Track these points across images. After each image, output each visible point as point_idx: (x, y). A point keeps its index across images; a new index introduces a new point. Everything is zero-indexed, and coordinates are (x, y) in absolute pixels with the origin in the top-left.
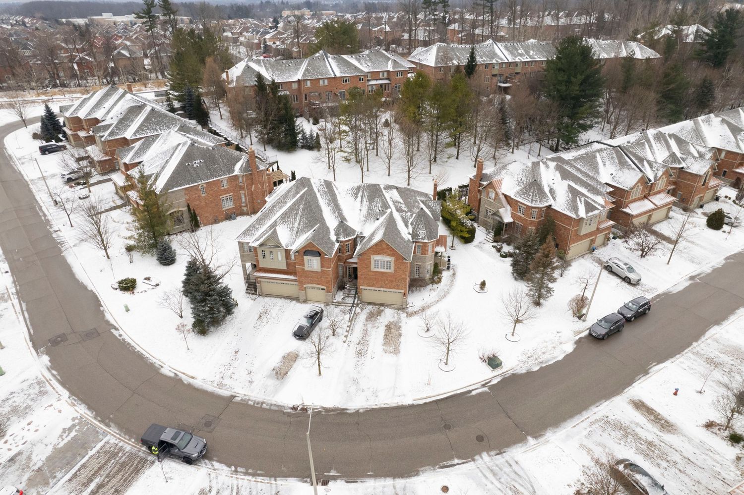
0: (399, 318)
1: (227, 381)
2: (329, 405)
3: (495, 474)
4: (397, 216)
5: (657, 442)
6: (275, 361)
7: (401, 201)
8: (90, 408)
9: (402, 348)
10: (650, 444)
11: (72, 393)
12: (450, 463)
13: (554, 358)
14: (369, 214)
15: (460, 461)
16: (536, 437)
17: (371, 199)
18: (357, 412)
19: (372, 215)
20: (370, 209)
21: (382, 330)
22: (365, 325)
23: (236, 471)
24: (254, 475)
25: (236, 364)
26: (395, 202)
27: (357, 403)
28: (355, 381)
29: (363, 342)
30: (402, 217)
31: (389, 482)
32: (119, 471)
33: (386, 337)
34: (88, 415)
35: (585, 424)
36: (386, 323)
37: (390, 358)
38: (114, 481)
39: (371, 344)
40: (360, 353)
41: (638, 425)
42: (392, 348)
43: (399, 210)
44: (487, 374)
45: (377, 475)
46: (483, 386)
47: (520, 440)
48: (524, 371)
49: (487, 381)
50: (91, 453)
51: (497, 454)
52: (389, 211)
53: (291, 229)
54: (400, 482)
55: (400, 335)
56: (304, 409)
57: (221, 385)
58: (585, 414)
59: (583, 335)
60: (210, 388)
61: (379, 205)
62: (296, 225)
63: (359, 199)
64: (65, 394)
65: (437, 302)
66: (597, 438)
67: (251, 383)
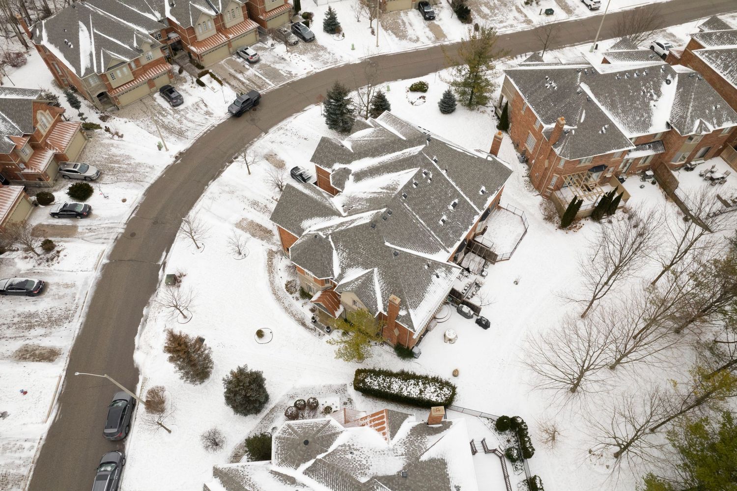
0: (272, 243)
1: (281, 131)
2: (223, 174)
3: (109, 228)
5: (26, 333)
6: (283, 156)
9: (240, 232)
11: (317, 73)
12: (135, 212)
13: (140, 335)
14: (356, 199)
15: (131, 217)
16: (104, 265)
17: (371, 200)
18: (207, 185)
19: (351, 201)
20: (361, 199)
21: (270, 227)
23: (213, 126)
24: (205, 133)
26: (354, 221)
27: (213, 188)
28: (232, 192)
29: (265, 209)
30: (331, 226)
31: (152, 181)
33: (261, 226)
36: (275, 232)
37: (236, 218)
39: (259, 214)
40: (255, 204)
42: (245, 224)
43: (341, 224)
44: (170, 271)
45: (160, 180)
46: (164, 264)
47: (111, 257)
48: (150, 300)
49: (165, 268)
50: (267, 80)
51: (117, 237)
52: (345, 215)
54: (147, 186)
55: (254, 236)
56: (231, 162)
58: (85, 309)
60: (281, 125)
61: (359, 207)
65: (272, 283)
66: (68, 299)
67: (272, 142)
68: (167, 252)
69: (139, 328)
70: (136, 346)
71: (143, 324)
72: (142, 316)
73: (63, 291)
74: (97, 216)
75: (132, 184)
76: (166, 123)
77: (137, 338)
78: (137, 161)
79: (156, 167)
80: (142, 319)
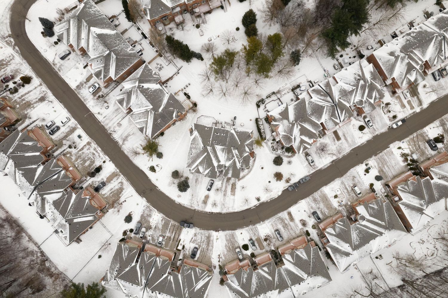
0: (236, 181)
1: (193, 205)
2: (218, 212)
3: (252, 230)
4: (237, 160)
5: (288, 224)
6: (203, 198)
7: (238, 154)
8: (163, 214)
9: (236, 193)
10: (286, 224)
11: (158, 210)
12: (243, 227)
14: (227, 158)
15: (245, 227)
16: (263, 221)
17: (228, 153)
18: (224, 213)
19: (228, 159)
20: (228, 157)
21: (230, 186)
22: (226, 184)
23: (200, 229)
24: (204, 230)
25: (193, 199)
26: (236, 155)
27: (224, 211)
28: (224, 204)
29: (225, 191)
30: (238, 160)
31: (231, 231)
32: (177, 230)
33: (232, 188)
34: (164, 216)
35: (274, 219)
36: (232, 183)
37: (232, 197)
38: (178, 232)
39: (228, 191)
40: (225, 195)
41: (286, 219)
42: (233, 193)
43: (237, 157)
44: (256, 203)
45: (228, 230)
46: (254, 206)
47: (259, 222)
48: (265, 202)
49: (256, 205)
50: (170, 226)
52: (234, 158)
53: (203, 168)
54: (233, 231)
55: (235, 188)
56: (212, 213)
57: (191, 206)
58: (276, 216)
59: (286, 188)
60: (189, 207)
61: (231, 155)
62: (205, 166)
63: (224, 153)
64: (156, 210)
65: (247, 174)
66: (276, 222)
67: (198, 205)
69: (274, 199)
70: (278, 196)
71: (272, 199)
72: (270, 200)
73: (275, 225)
74: (250, 237)
75: (235, 236)
76: (206, 245)
77: (276, 197)
78: (226, 242)
79: (225, 234)
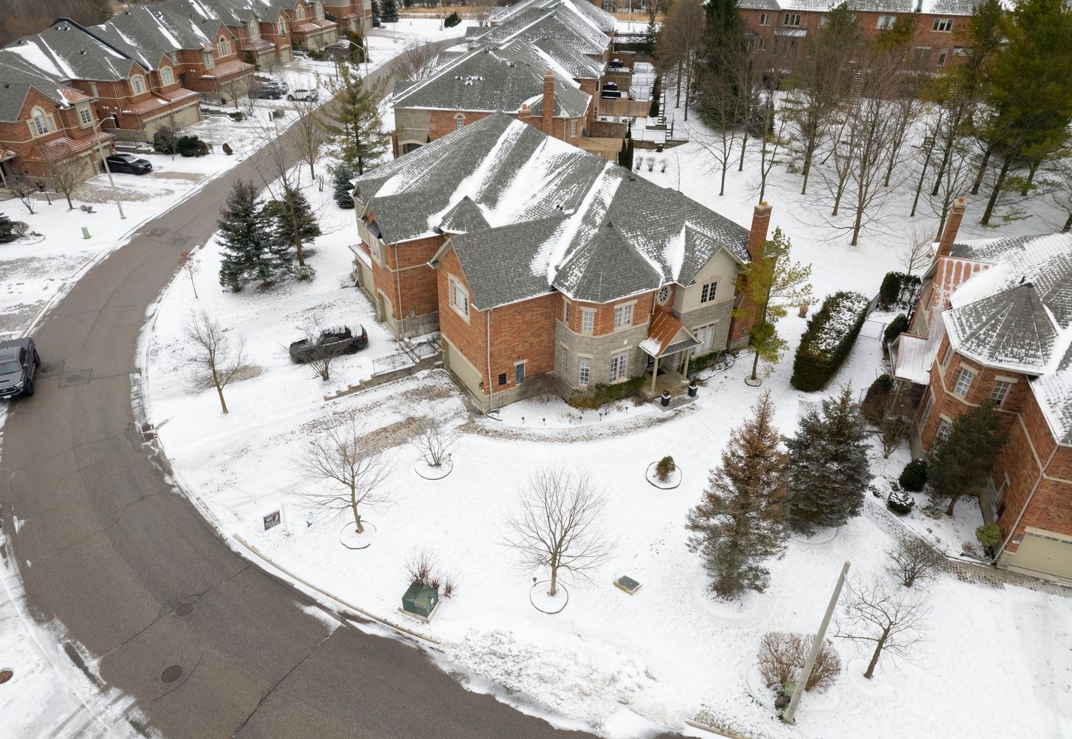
0: (447, 421)
4: (572, 226)
7: (609, 203)
8: (64, 300)
12: (86, 655)
13: (551, 711)
14: (537, 207)
15: (92, 670)
17: (566, 183)
18: (170, 487)
19: (539, 212)
20: (548, 198)
21: (396, 419)
22: (390, 398)
26: (598, 202)
27: (192, 478)
28: (242, 452)
29: (346, 416)
30: (578, 232)
34: (51, 305)
36: (418, 415)
39: (348, 426)
40: (313, 426)
42: (355, 451)
43: (588, 218)
46: (344, 616)
48: (446, 669)
49: (363, 616)
51: (135, 724)
53: (403, 185)
55: (400, 443)
56: (150, 437)
57: (153, 352)
60: (143, 348)
61: (568, 197)
62: (413, 181)
63: (552, 176)
64: (78, 277)
65: (544, 440)
68: (311, 602)
69: (526, 710)
70: (586, 728)
71: (519, 700)
72: (489, 698)
77: (557, 723)
80: (501, 699)
